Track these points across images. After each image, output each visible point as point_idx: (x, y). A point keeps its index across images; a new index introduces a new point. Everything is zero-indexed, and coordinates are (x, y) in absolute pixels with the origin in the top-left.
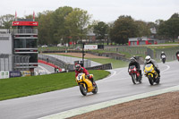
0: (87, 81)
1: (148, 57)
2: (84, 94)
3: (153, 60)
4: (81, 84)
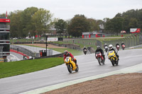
0: (72, 62)
4: (69, 65)
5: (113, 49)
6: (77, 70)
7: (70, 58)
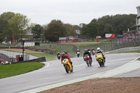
1: (98, 49)
2: (67, 72)
3: (102, 51)
4: (66, 66)
5: (100, 52)
6: (72, 71)
7: (67, 60)
